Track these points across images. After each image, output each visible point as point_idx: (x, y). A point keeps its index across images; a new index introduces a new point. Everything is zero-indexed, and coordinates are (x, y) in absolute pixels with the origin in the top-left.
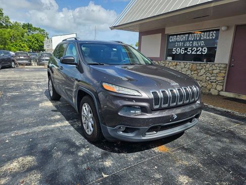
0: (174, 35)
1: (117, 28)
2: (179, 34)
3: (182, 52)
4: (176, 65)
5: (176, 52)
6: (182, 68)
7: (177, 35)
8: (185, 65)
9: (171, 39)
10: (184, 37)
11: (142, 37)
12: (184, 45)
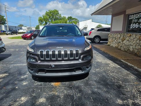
0: (132, 15)
1: (94, 14)
2: (135, 14)
3: (137, 26)
4: (130, 36)
5: (133, 26)
6: (134, 38)
7: (133, 14)
8: (136, 36)
9: (130, 17)
10: (138, 16)
11: (113, 18)
12: (138, 21)
